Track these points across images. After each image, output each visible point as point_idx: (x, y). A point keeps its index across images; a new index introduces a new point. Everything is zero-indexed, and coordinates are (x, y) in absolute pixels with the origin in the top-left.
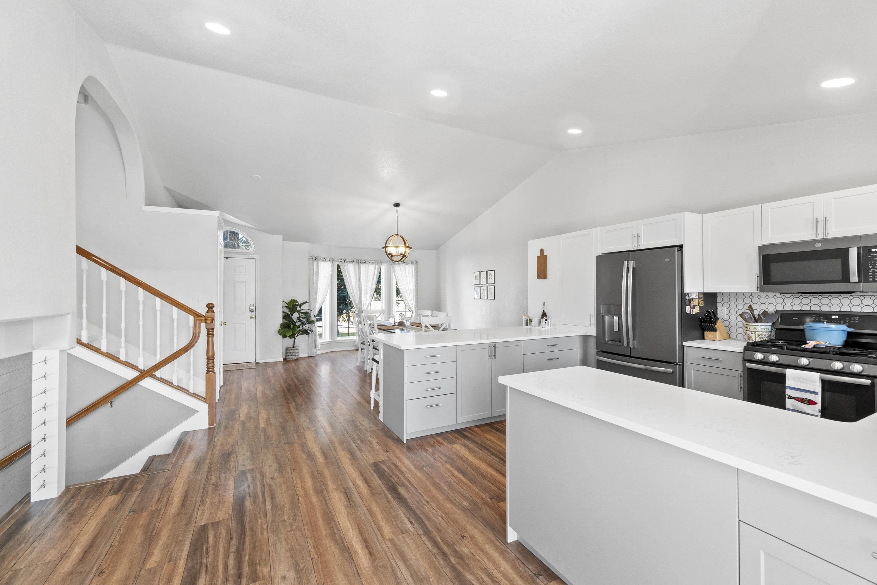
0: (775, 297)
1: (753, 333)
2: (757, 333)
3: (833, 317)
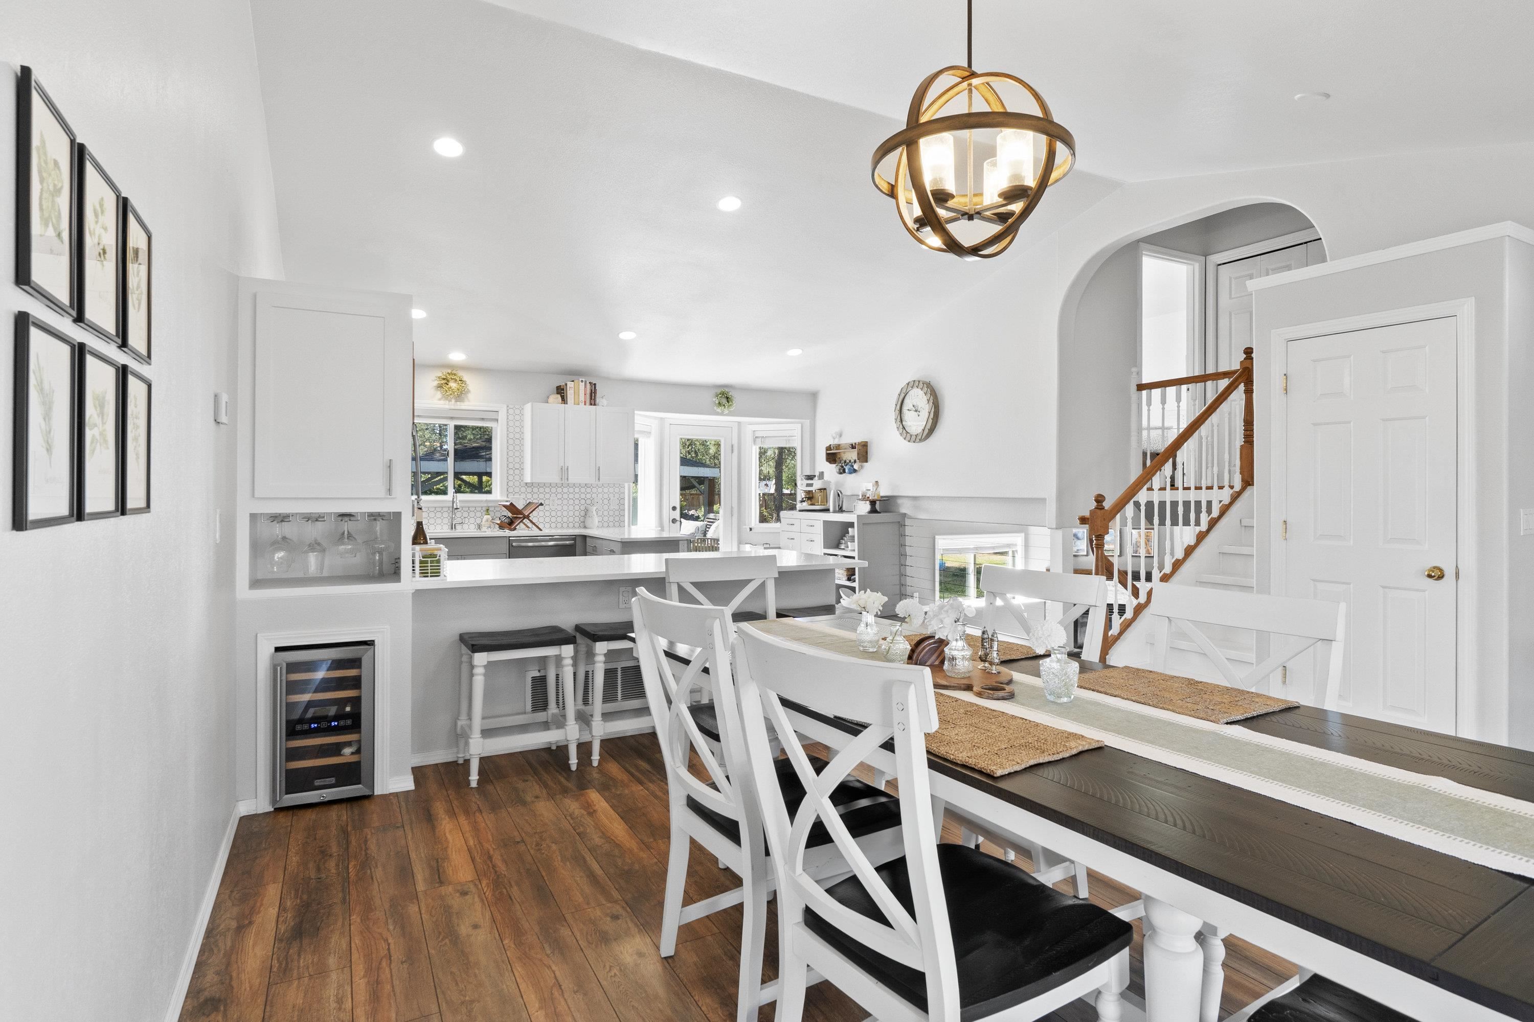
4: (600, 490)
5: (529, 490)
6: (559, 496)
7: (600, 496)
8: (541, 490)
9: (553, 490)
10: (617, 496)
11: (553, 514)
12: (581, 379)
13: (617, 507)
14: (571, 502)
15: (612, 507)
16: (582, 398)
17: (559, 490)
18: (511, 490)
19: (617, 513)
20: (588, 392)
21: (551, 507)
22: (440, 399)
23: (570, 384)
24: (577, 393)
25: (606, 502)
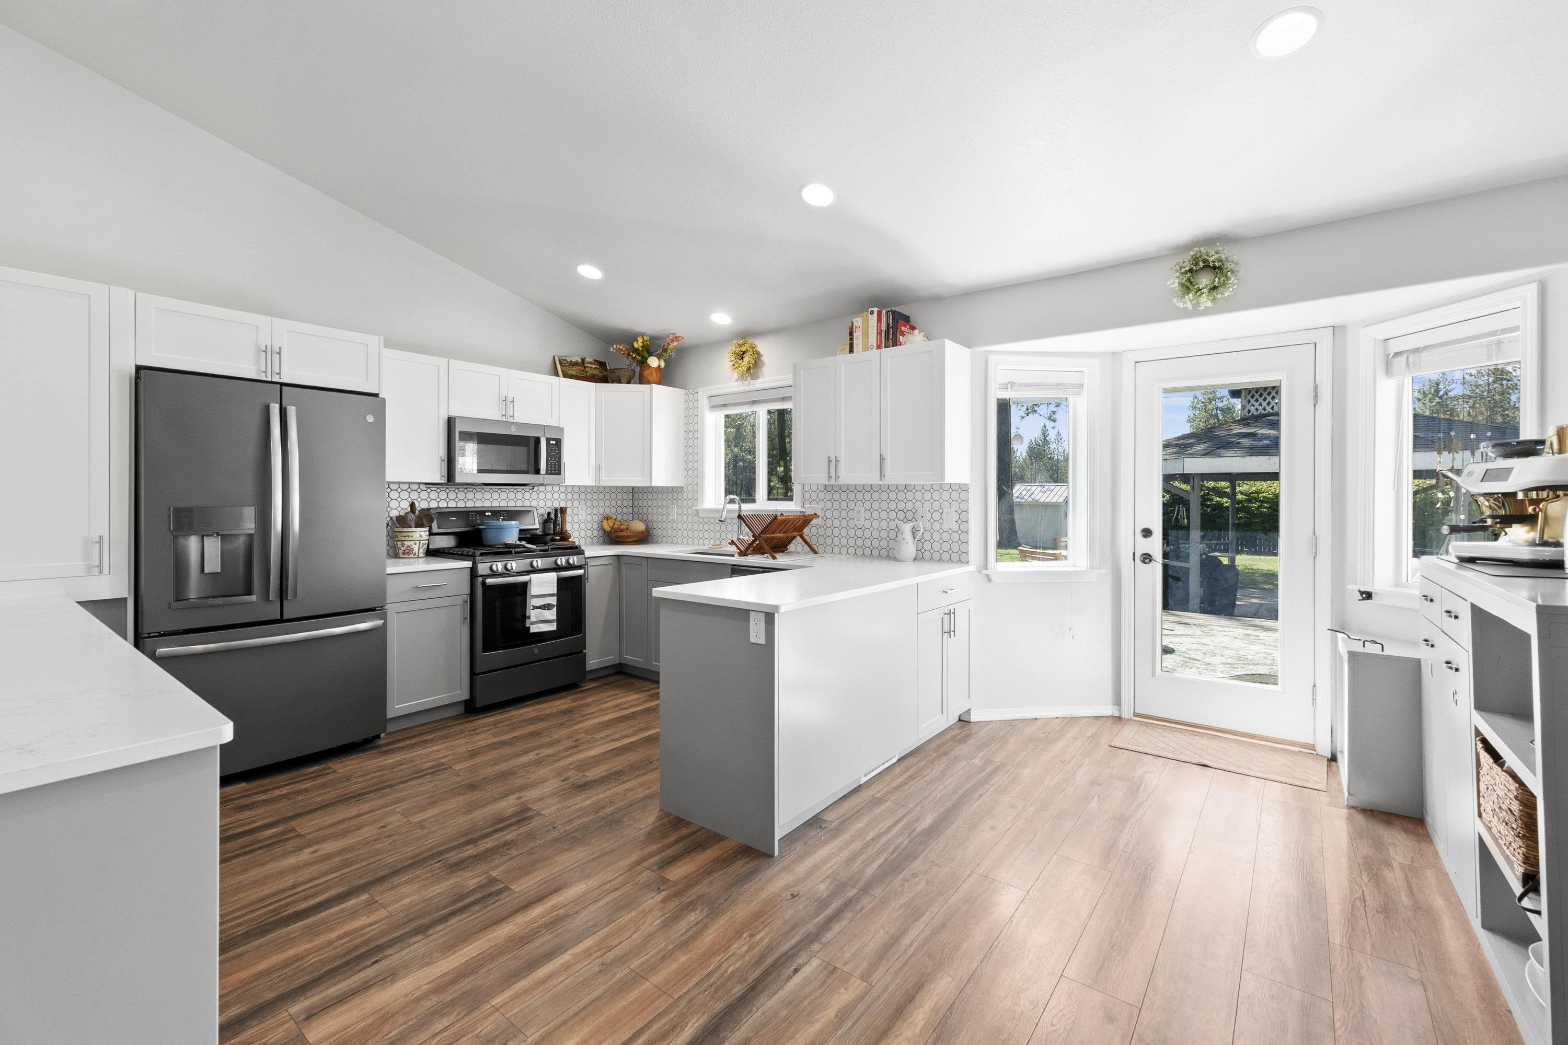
0: (419, 490)
1: (418, 542)
2: (422, 542)
3: (487, 514)
4: (927, 496)
5: (829, 496)
6: (868, 505)
7: (927, 505)
8: (844, 496)
9: (860, 496)
10: (955, 505)
11: (860, 533)
12: (870, 310)
13: (955, 527)
14: (884, 515)
15: (945, 527)
16: (873, 339)
17: (868, 496)
18: (807, 496)
19: (955, 537)
20: (884, 328)
21: (856, 522)
22: (737, 381)
23: (858, 321)
24: (866, 335)
25: (936, 516)
